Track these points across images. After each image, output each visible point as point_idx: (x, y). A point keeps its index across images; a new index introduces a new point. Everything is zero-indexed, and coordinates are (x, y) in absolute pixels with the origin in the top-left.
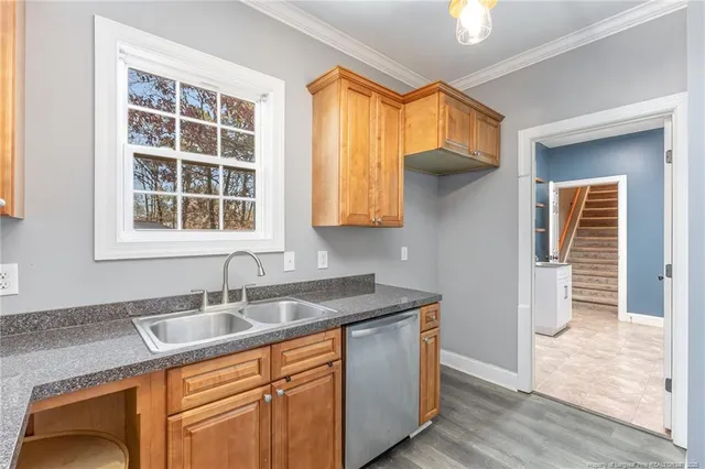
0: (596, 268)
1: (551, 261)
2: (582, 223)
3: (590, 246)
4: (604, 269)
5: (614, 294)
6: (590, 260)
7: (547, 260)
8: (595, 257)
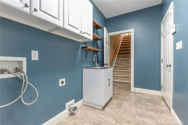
0: (123, 69)
1: (105, 66)
2: (119, 54)
3: (121, 61)
4: (126, 69)
5: (129, 79)
6: (121, 66)
7: (103, 65)
8: (123, 65)
